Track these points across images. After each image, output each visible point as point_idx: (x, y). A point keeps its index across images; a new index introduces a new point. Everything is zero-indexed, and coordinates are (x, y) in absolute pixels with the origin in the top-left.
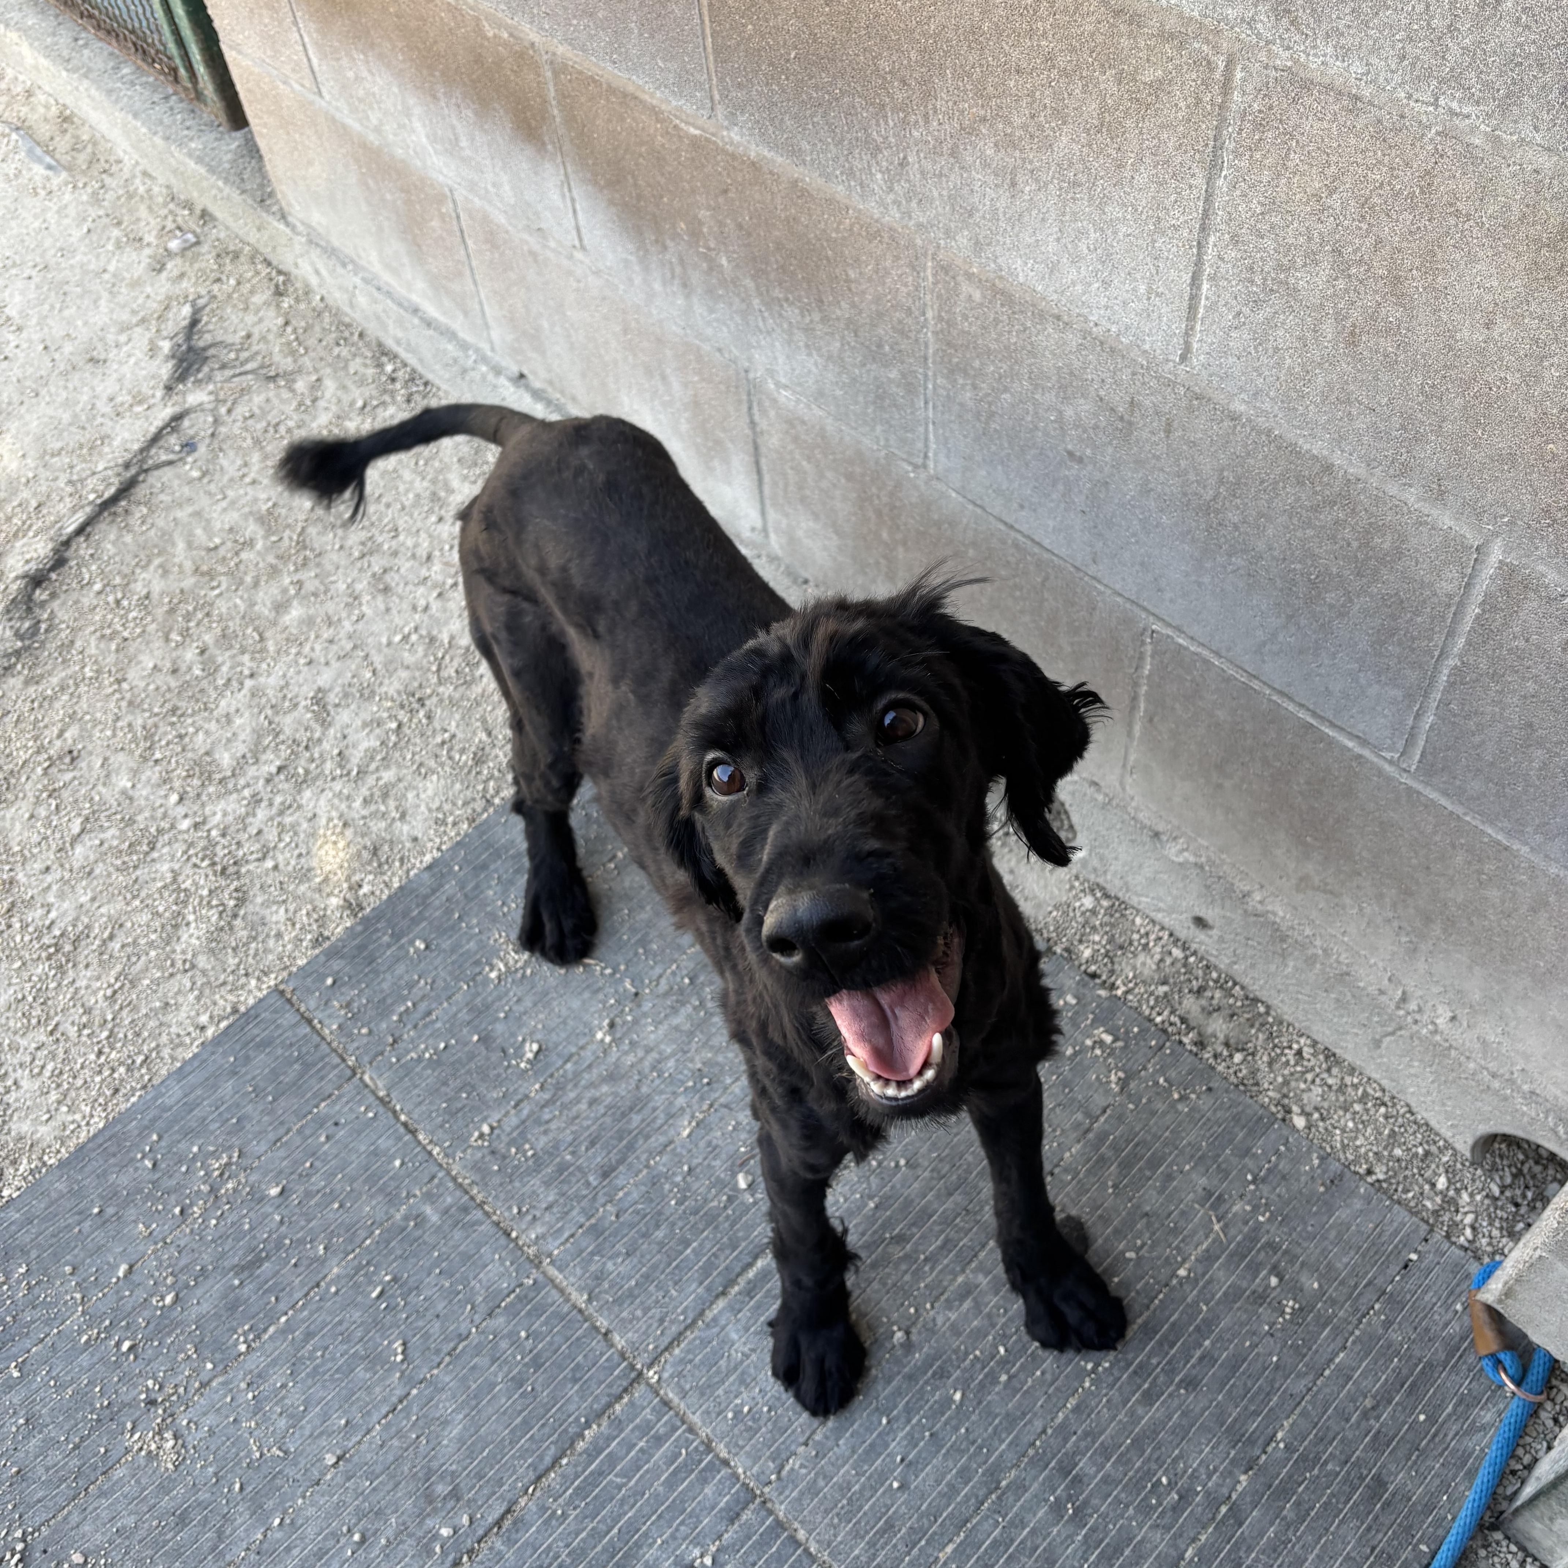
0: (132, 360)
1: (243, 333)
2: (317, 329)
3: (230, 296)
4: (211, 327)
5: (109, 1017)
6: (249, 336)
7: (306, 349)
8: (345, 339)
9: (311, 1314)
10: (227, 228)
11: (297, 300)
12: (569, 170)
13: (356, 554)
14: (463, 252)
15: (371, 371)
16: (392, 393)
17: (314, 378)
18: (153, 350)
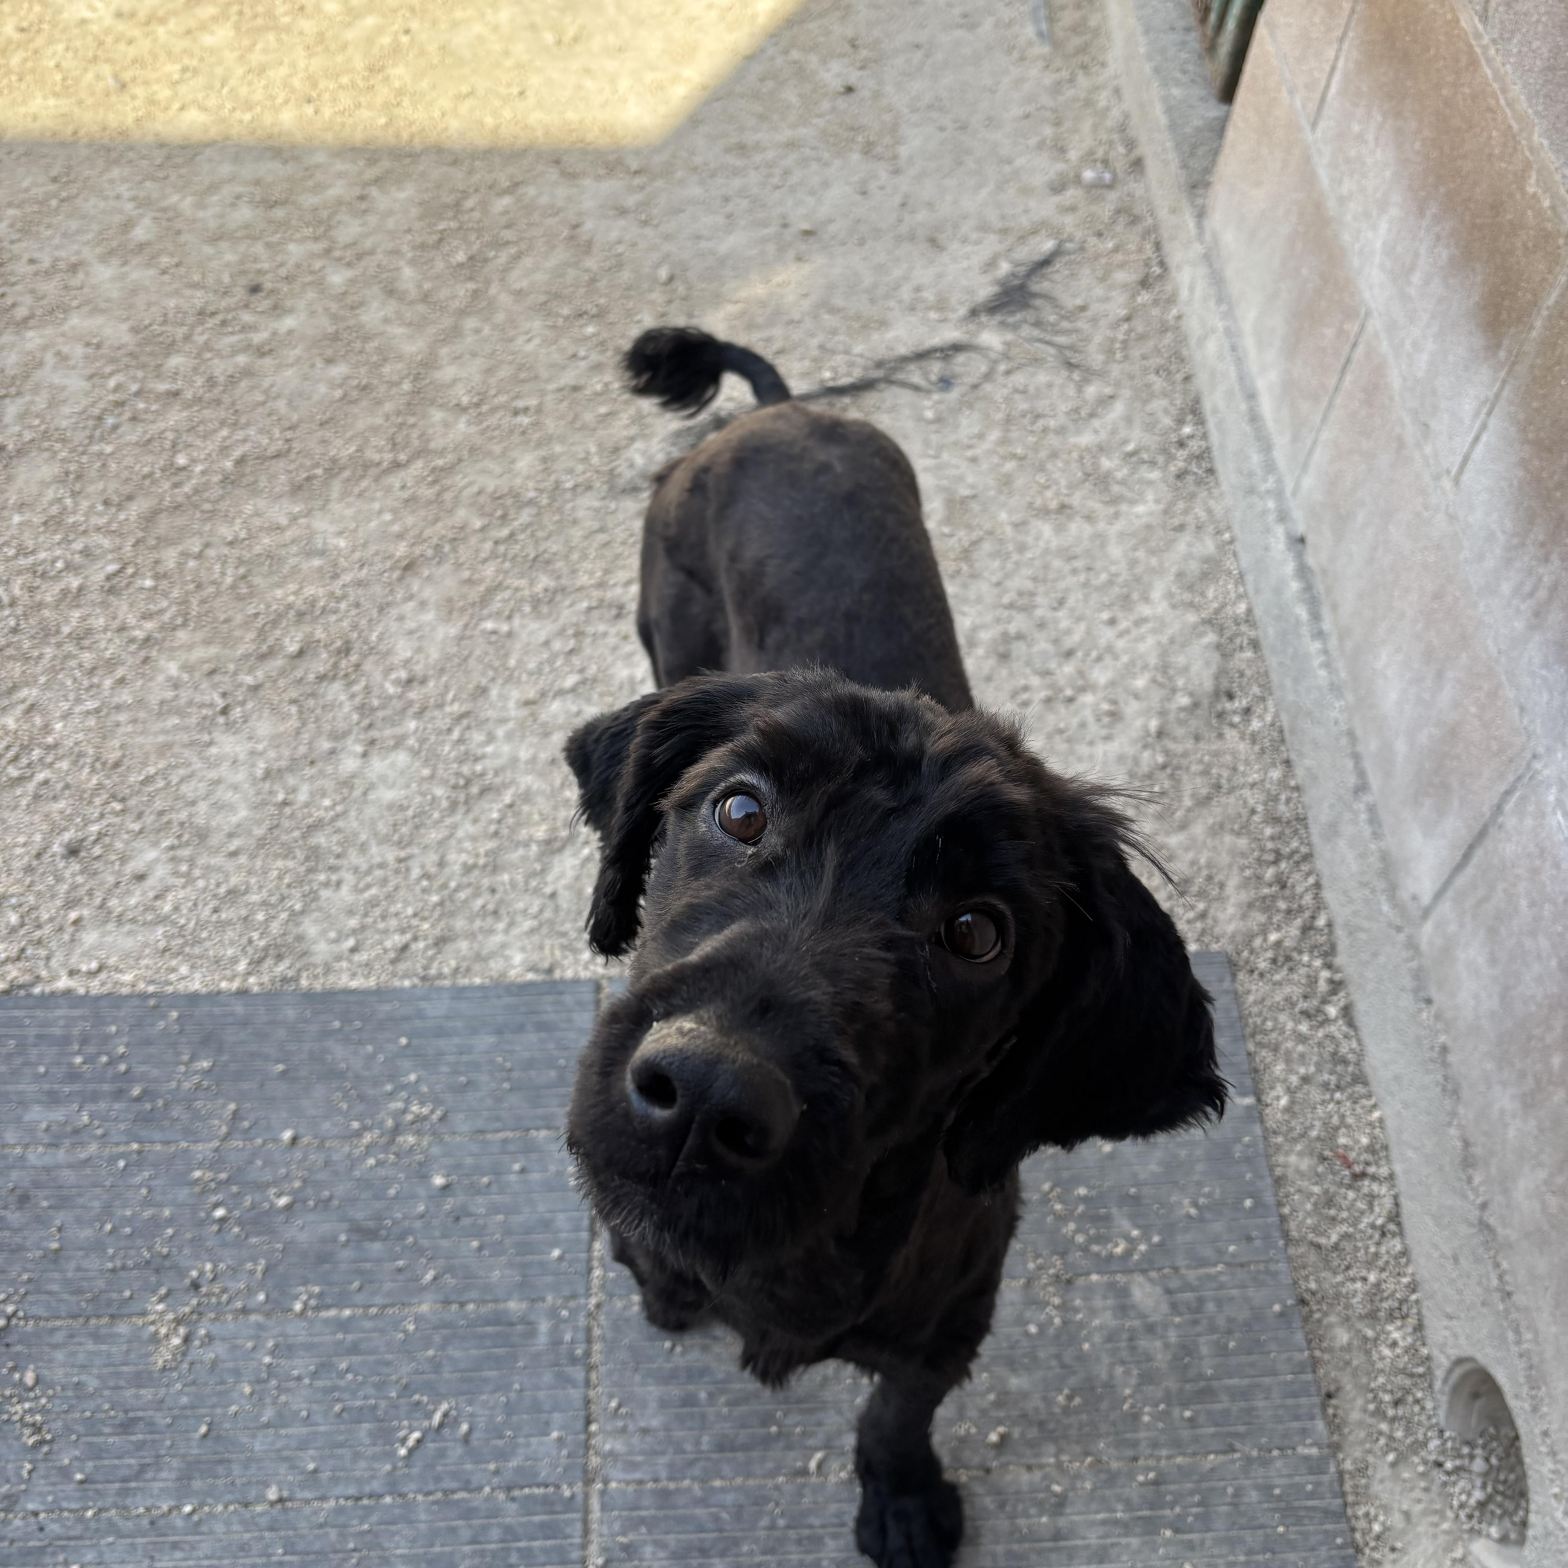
0: (965, 264)
1: (1079, 302)
2: (1151, 344)
3: (1097, 257)
4: (1057, 277)
5: (453, 884)
6: (1083, 308)
7: (1126, 358)
8: (1169, 373)
9: (375, 1330)
10: (1147, 189)
11: (1156, 302)
12: (1505, 393)
13: (1006, 600)
14: (1333, 381)
15: (1167, 421)
16: (1171, 458)
17: (1108, 391)
18: (991, 264)
